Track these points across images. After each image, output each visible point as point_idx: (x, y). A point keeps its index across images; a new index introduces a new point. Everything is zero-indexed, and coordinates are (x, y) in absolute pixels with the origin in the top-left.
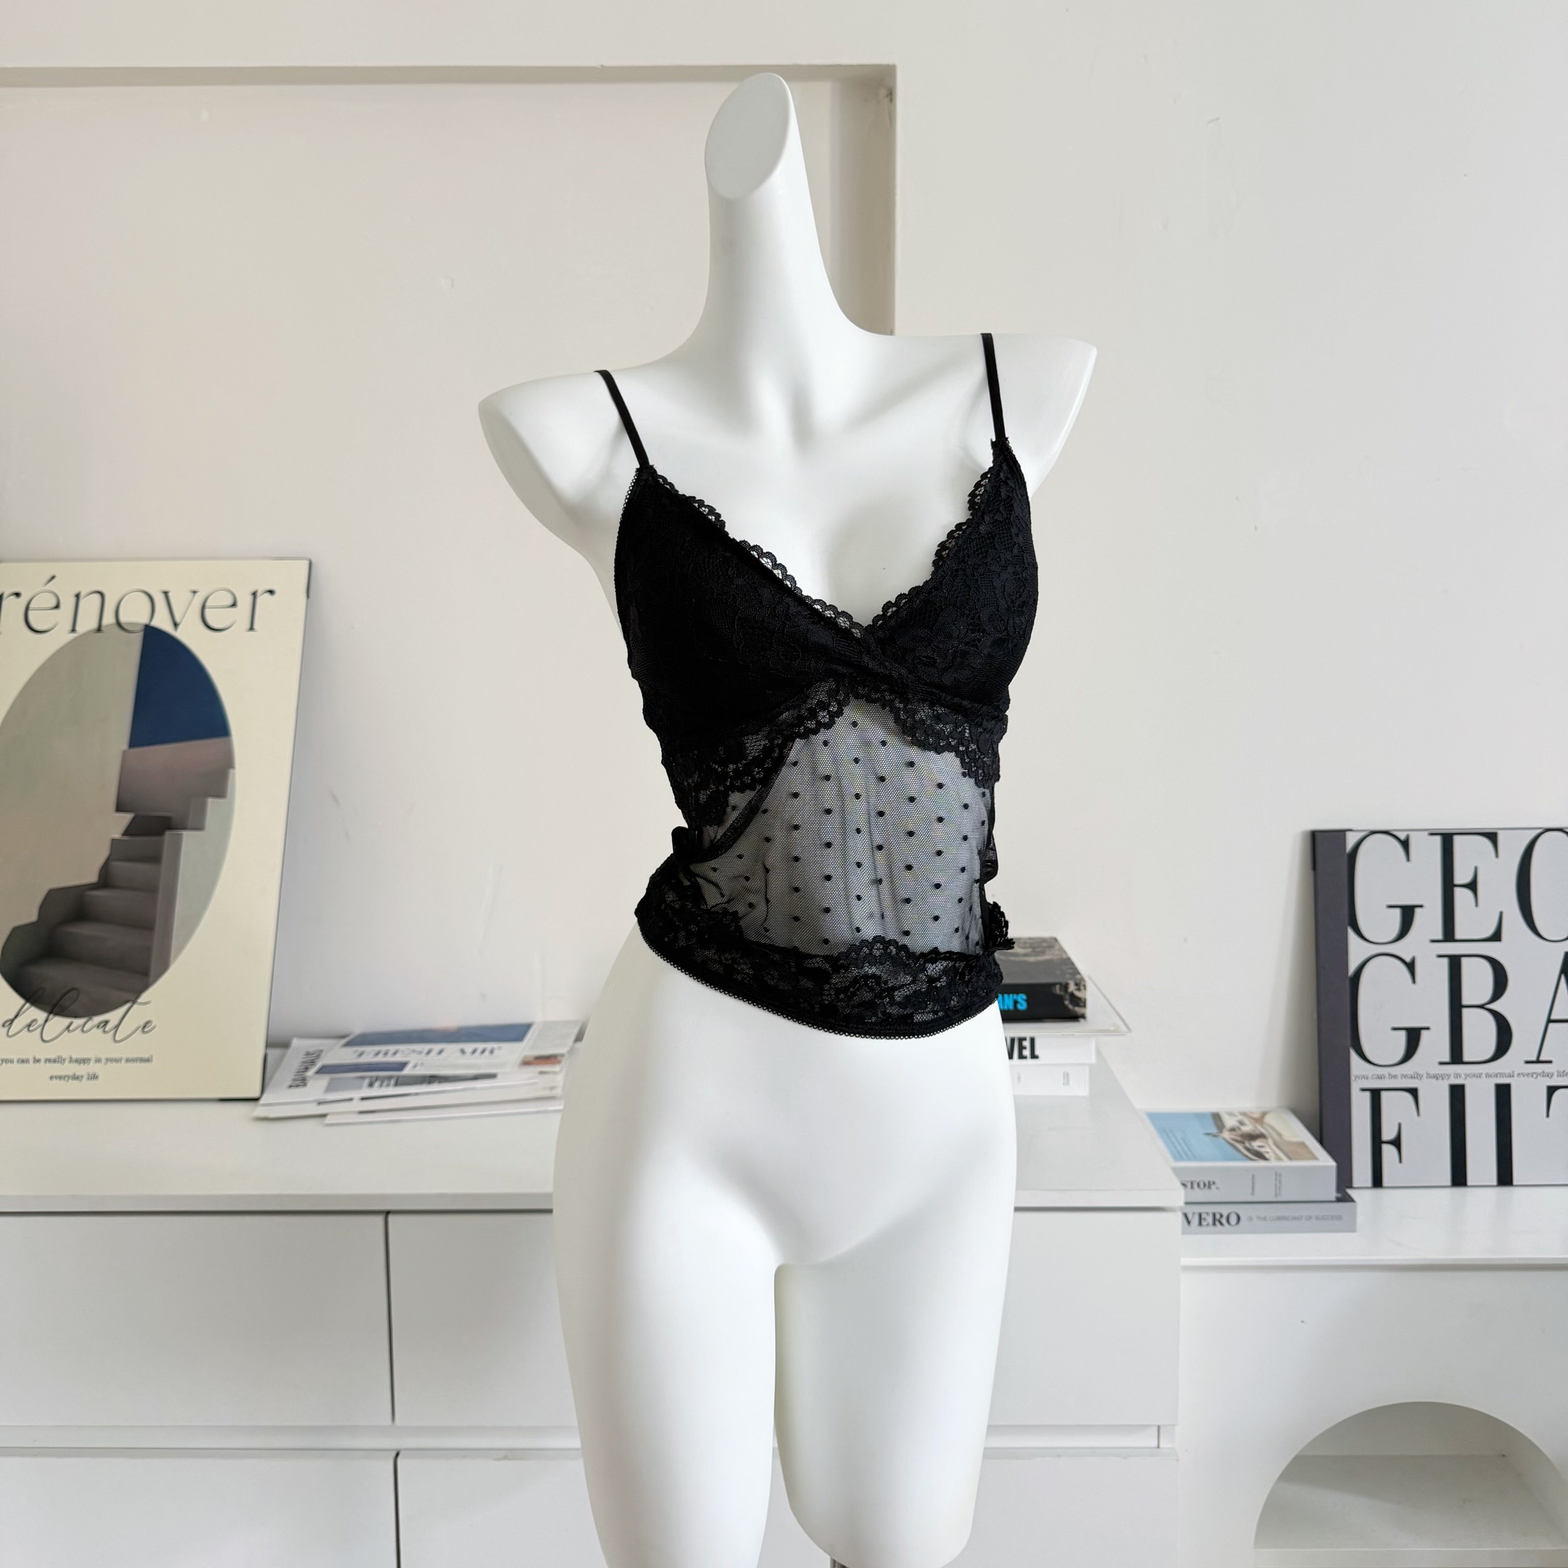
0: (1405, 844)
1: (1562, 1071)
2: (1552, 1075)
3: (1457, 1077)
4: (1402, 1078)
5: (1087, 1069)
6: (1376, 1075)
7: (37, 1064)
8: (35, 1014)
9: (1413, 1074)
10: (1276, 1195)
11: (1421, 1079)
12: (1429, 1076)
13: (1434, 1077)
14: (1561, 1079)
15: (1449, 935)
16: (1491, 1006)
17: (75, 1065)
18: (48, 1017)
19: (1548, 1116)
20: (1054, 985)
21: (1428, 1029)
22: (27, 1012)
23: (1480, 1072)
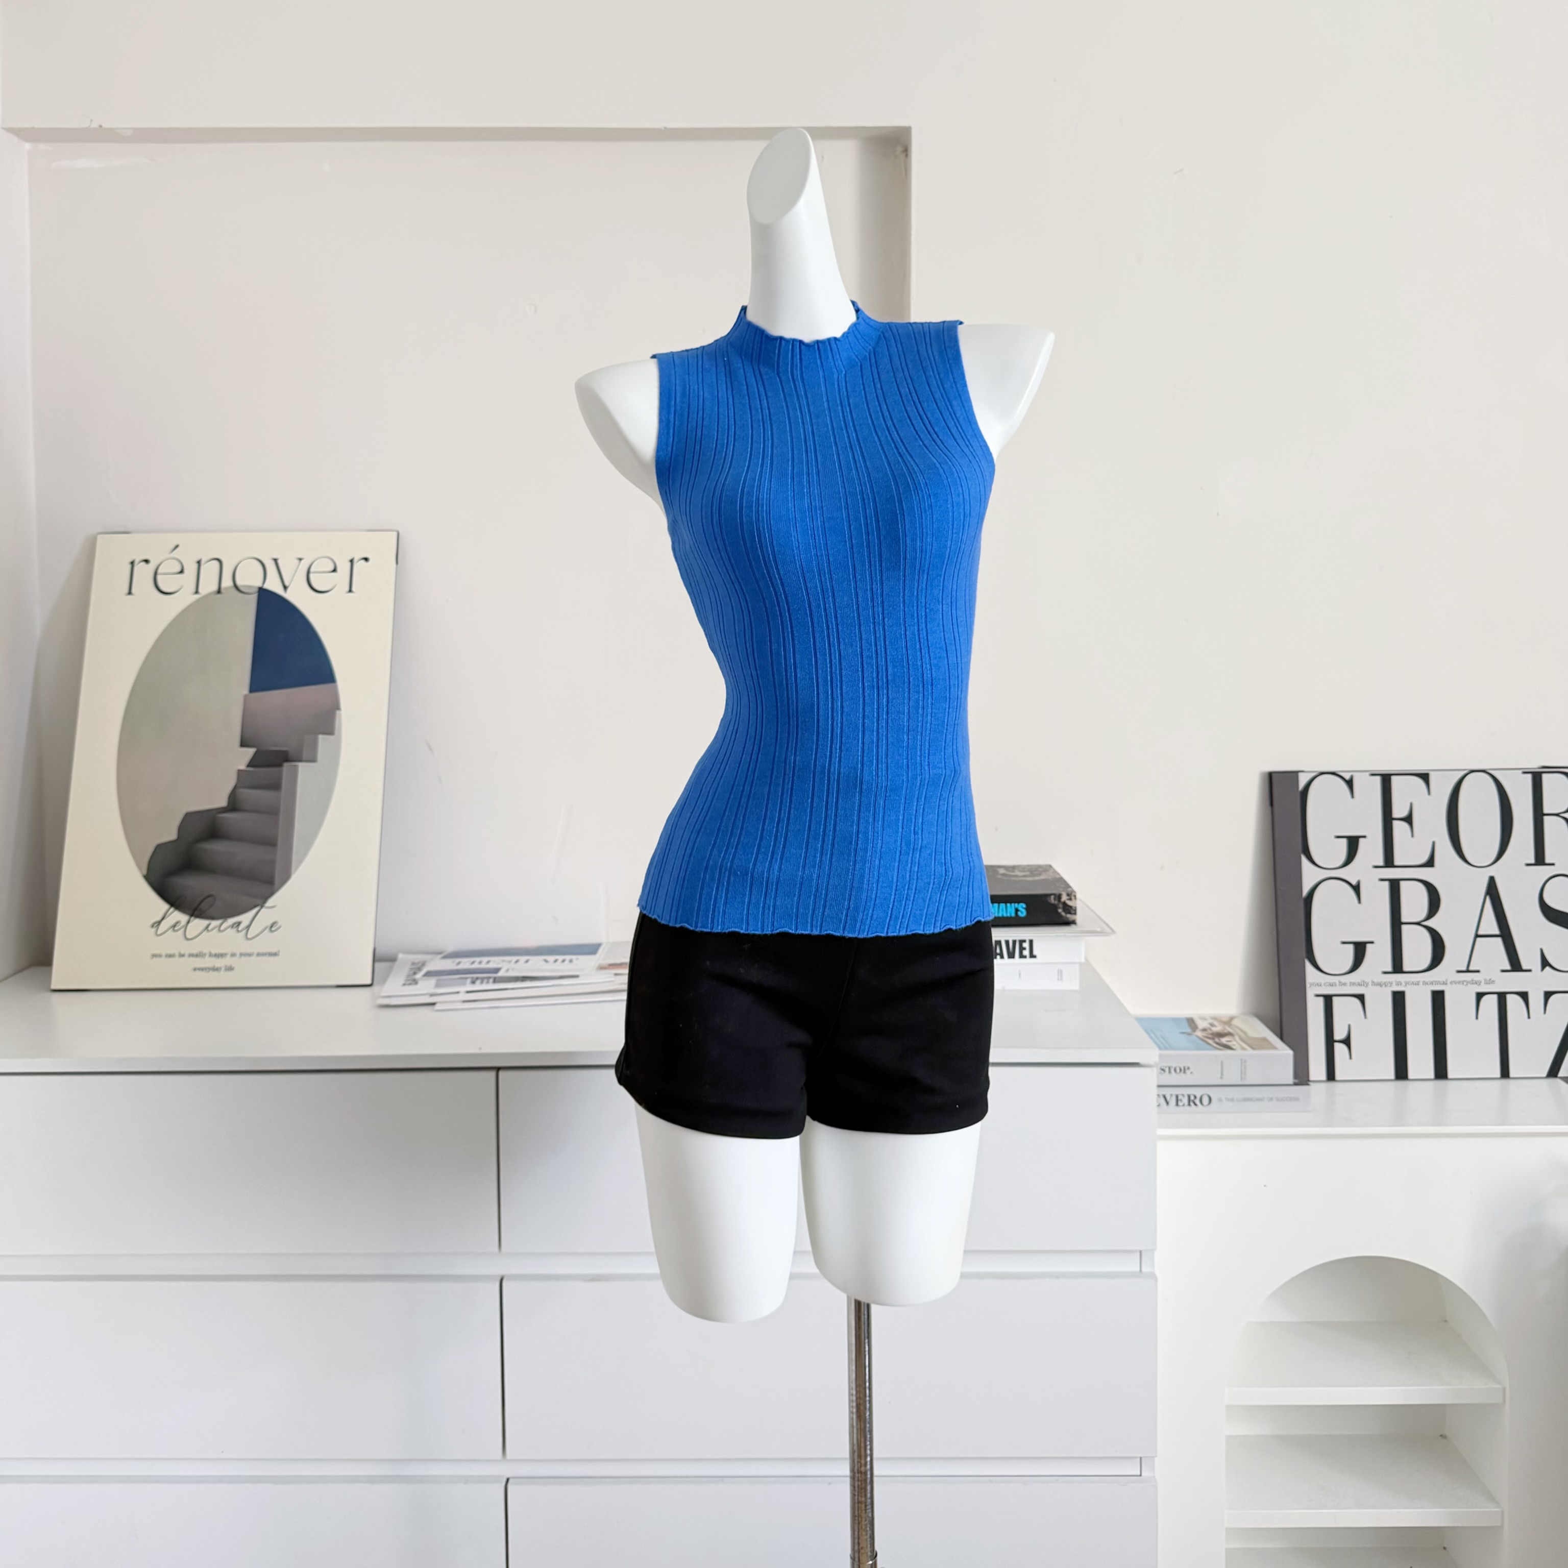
0: (1350, 783)
1: (1488, 978)
2: (1481, 982)
3: (1398, 985)
4: (1350, 985)
5: (1077, 966)
6: (1328, 983)
7: (182, 958)
8: (178, 917)
9: (1360, 982)
10: (1242, 1080)
11: (1367, 986)
12: (1374, 983)
13: (1378, 985)
14: (1487, 986)
15: (1389, 861)
16: (1426, 923)
17: (213, 959)
18: (190, 919)
19: (1477, 1018)
20: (1050, 895)
21: (1372, 943)
22: (172, 915)
23: (1418, 980)
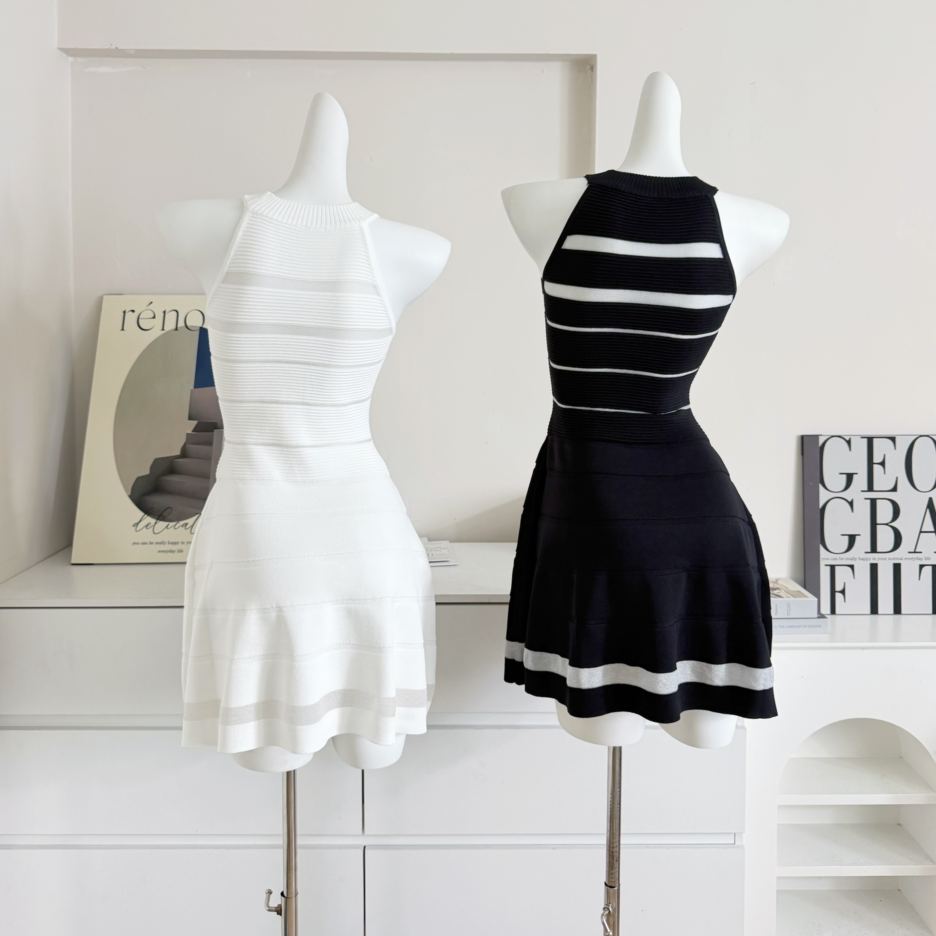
0: (849, 442)
1: (927, 557)
2: (922, 559)
3: (874, 560)
4: (846, 560)
6: (833, 558)
7: (151, 545)
8: (149, 520)
9: (852, 557)
10: (788, 615)
11: (855, 560)
12: (860, 559)
13: (862, 560)
14: (926, 561)
15: (870, 488)
16: (891, 524)
17: (171, 546)
18: (157, 521)
19: (919, 579)
21: (859, 535)
22: (146, 519)
23: (885, 557)
